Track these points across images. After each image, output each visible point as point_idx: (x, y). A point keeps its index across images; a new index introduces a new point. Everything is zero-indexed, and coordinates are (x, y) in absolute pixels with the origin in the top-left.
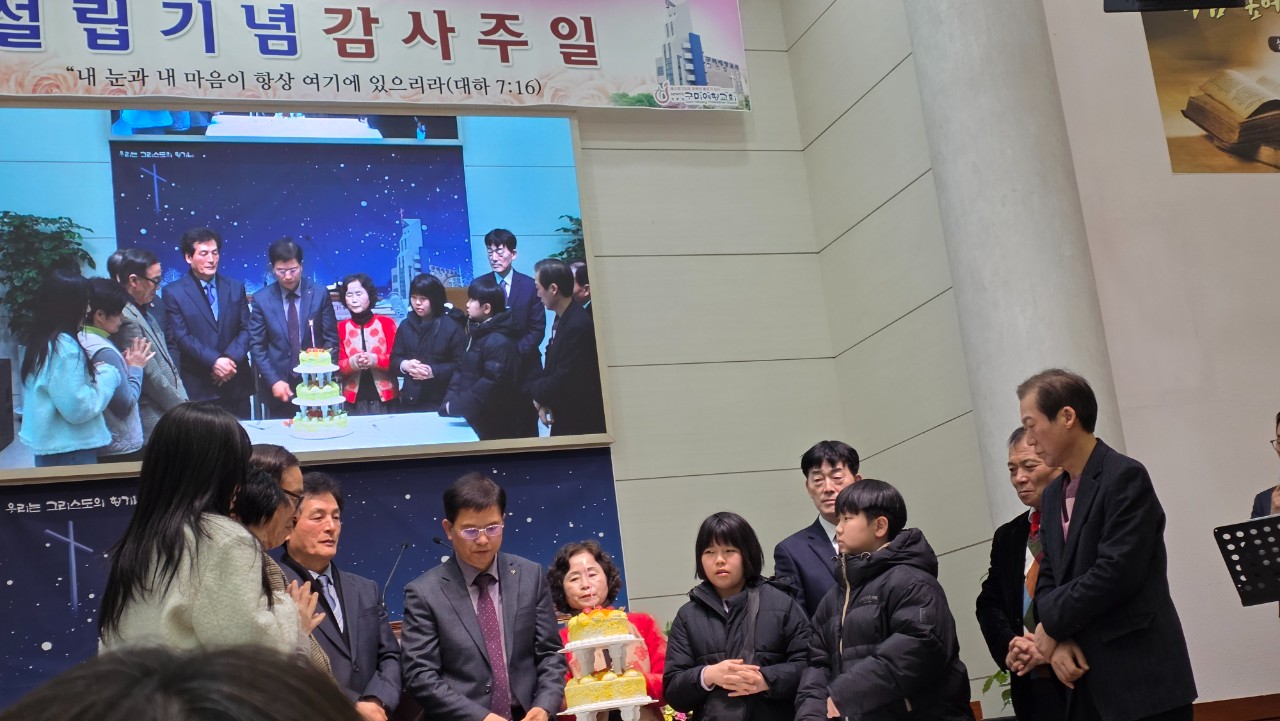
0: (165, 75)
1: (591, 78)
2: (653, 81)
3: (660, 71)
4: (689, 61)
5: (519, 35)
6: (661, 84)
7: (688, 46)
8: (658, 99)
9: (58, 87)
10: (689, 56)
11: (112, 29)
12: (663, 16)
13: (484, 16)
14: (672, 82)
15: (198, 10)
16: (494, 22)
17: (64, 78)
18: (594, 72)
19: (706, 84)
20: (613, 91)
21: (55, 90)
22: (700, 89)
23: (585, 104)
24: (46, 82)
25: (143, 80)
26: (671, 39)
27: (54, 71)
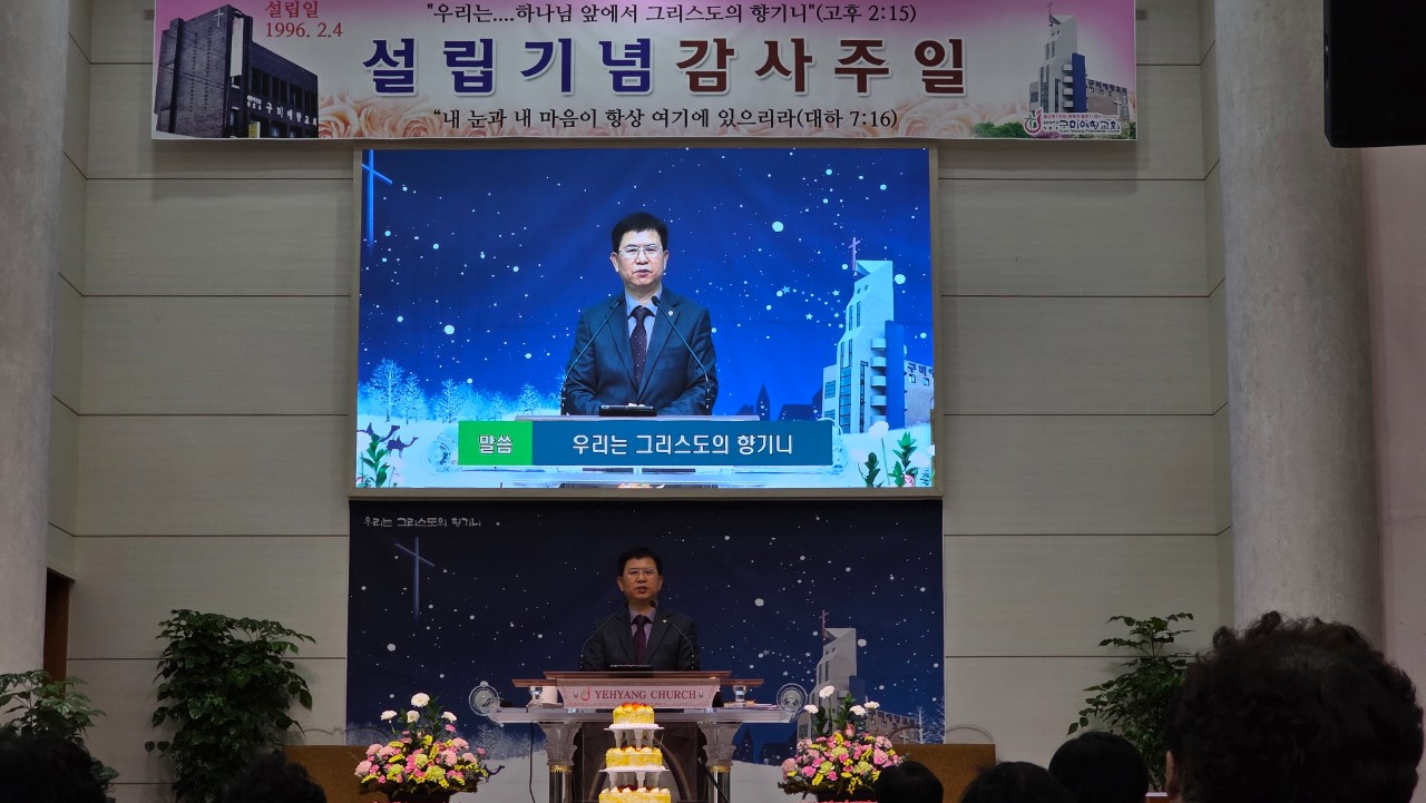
0: (521, 116)
1: (954, 107)
2: (1024, 109)
3: (1034, 97)
4: (1069, 85)
5: (880, 62)
6: (1033, 112)
7: (1069, 67)
8: (1029, 128)
9: (425, 130)
10: (1069, 79)
11: (477, 71)
12: (1044, 35)
13: (844, 43)
14: (1046, 110)
15: (558, 50)
16: (854, 48)
17: (432, 121)
18: (959, 100)
19: (1084, 110)
20: (976, 120)
21: (423, 133)
22: (1078, 117)
23: (944, 136)
24: (417, 125)
25: (501, 121)
26: (1052, 61)
27: (422, 115)
